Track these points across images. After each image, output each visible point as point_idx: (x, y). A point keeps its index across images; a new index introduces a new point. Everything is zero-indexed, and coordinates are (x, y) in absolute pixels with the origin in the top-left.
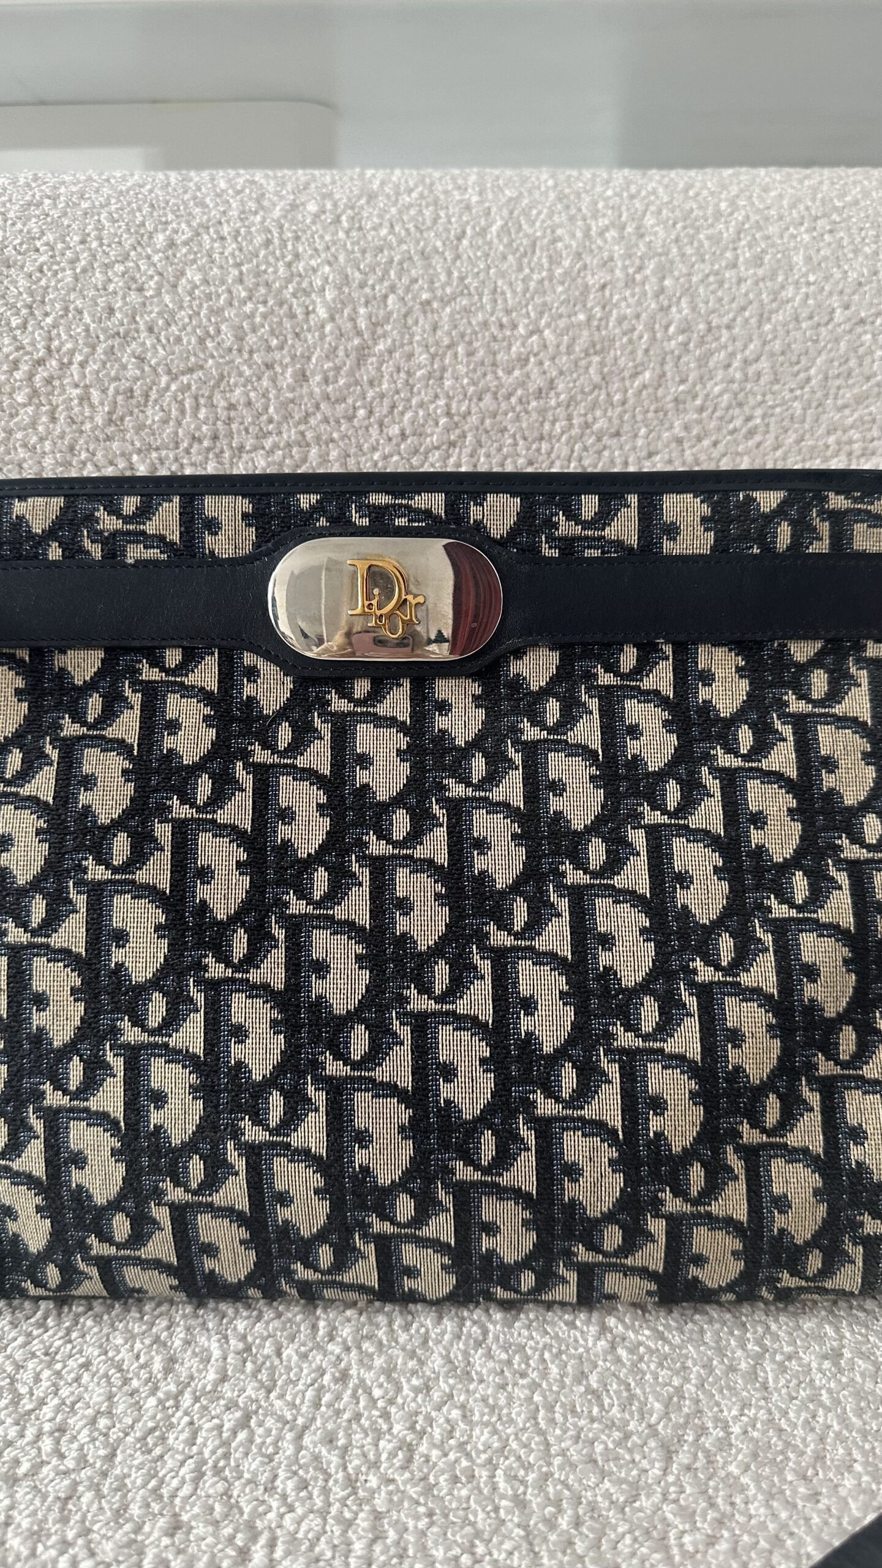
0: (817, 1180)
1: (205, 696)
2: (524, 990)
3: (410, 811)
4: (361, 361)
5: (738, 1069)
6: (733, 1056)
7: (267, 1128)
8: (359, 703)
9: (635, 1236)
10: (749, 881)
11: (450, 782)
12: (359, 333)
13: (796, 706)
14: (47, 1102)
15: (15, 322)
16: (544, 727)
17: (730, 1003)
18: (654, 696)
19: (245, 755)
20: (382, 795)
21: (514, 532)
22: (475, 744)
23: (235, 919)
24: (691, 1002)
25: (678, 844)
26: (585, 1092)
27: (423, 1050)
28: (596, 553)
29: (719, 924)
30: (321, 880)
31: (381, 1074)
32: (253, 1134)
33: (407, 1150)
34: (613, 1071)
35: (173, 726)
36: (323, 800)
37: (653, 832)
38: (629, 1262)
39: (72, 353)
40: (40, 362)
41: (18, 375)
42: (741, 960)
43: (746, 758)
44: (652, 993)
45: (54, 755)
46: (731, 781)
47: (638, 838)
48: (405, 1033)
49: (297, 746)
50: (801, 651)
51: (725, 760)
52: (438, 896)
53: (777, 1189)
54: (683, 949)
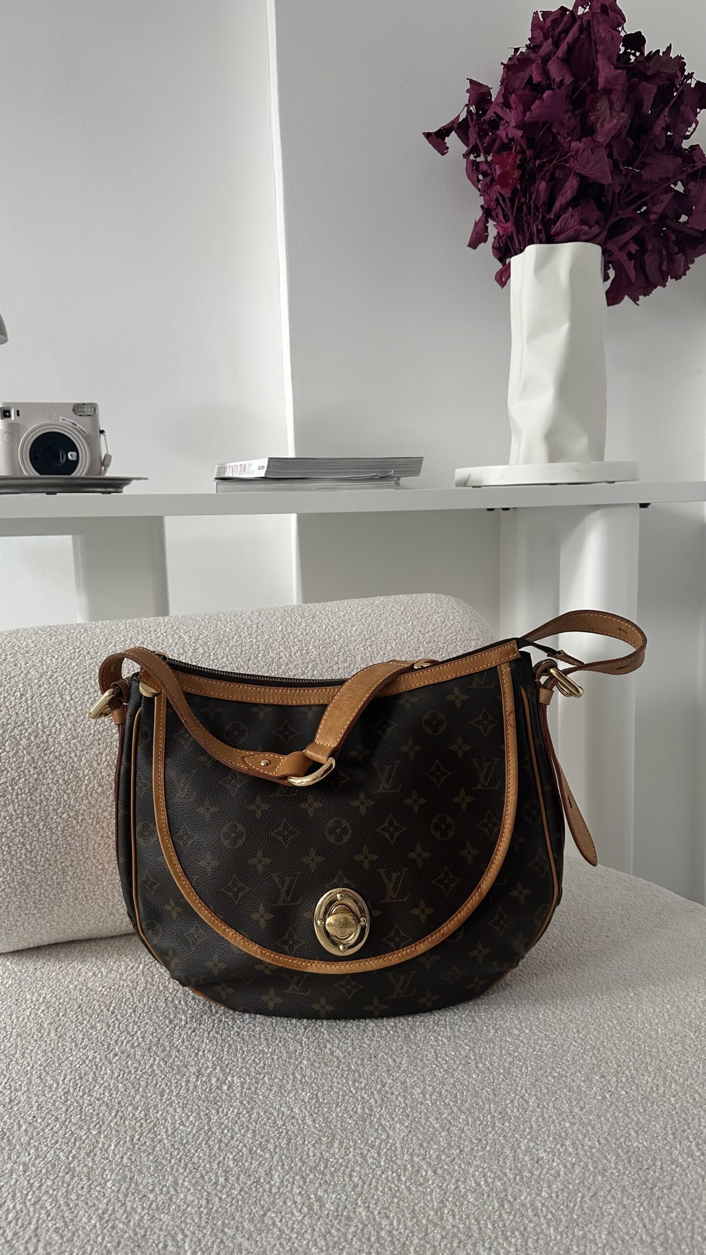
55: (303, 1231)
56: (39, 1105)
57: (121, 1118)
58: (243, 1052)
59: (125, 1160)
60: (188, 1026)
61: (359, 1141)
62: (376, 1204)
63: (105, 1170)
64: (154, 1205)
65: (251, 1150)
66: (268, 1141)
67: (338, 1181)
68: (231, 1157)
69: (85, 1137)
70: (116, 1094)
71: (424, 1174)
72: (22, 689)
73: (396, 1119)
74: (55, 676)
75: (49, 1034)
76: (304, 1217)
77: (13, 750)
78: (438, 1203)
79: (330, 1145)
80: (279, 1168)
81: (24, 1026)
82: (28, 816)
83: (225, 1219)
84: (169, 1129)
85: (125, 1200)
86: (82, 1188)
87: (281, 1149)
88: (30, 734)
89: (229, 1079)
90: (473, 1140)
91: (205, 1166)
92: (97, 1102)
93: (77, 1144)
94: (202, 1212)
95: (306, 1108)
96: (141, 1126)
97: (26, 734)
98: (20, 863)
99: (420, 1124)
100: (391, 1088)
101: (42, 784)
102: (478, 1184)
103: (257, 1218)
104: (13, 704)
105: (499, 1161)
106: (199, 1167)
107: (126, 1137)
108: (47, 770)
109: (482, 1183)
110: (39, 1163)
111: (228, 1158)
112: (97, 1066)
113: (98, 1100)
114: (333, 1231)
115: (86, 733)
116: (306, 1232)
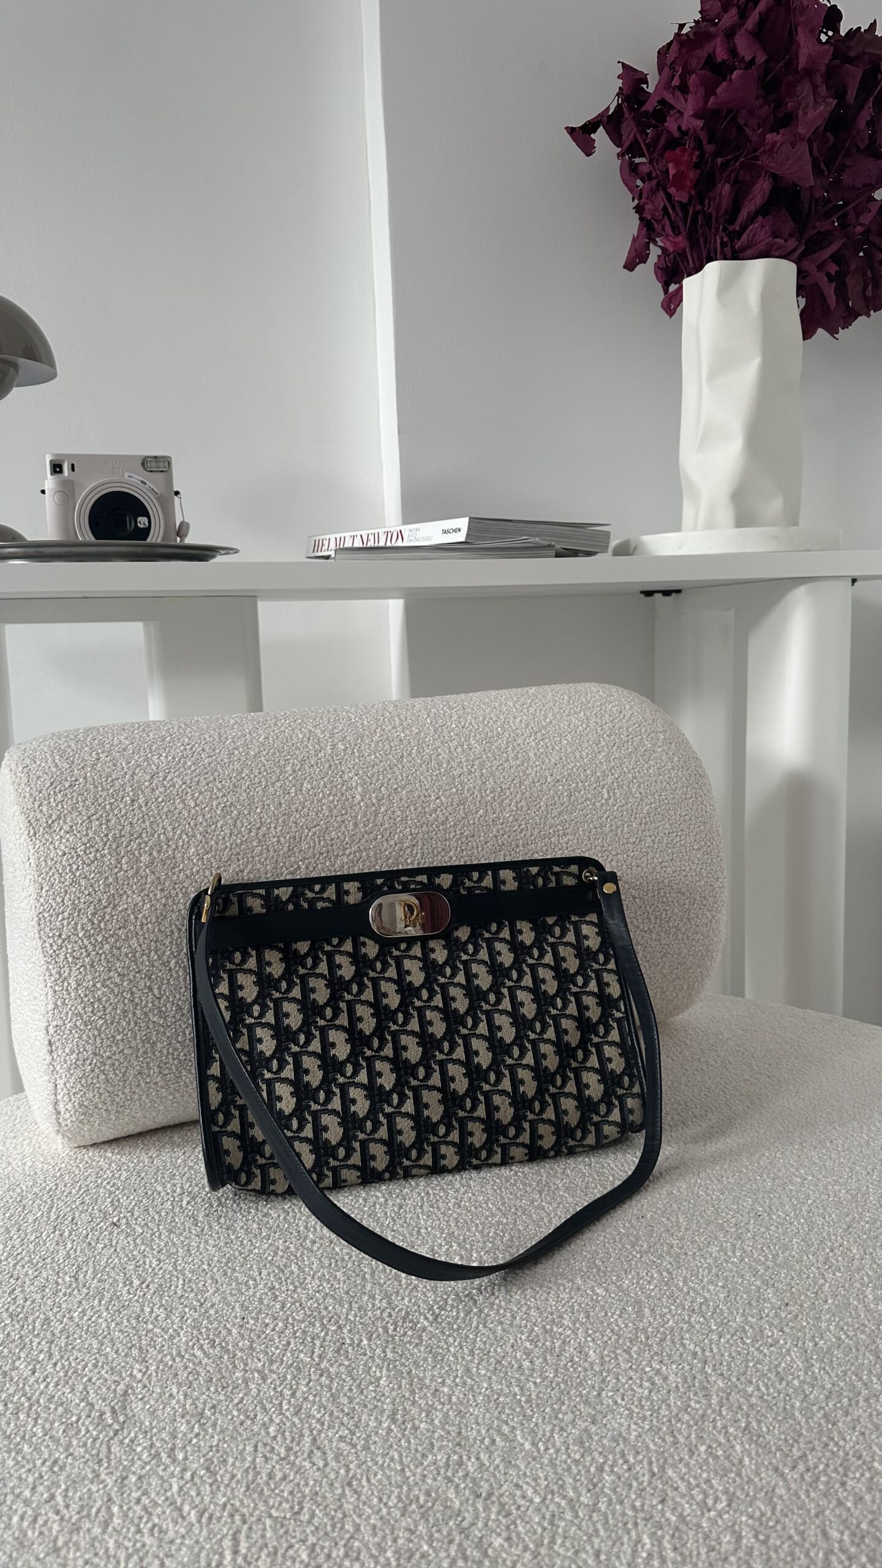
0: (575, 1103)
1: (348, 954)
2: (474, 1048)
3: (427, 989)
4: (376, 816)
5: (546, 1067)
6: (544, 1063)
7: (393, 1107)
8: (403, 951)
9: (520, 1130)
10: (543, 1002)
11: (440, 978)
12: (373, 805)
13: (551, 940)
14: (312, 1109)
15: (246, 812)
16: (468, 955)
17: (541, 1045)
18: (503, 940)
19: (367, 975)
20: (417, 984)
21: (451, 886)
22: (446, 963)
23: (373, 1034)
24: (529, 1046)
25: (518, 992)
26: (498, 1080)
27: (444, 1073)
28: (479, 892)
29: (535, 1019)
30: (400, 1017)
31: (430, 1083)
32: (388, 1110)
33: (441, 1109)
34: (507, 1072)
35: (340, 967)
36: (397, 988)
37: (509, 988)
38: (518, 1141)
39: (270, 823)
40: (259, 828)
41: (252, 834)
42: (544, 1030)
43: (537, 960)
44: (516, 1045)
45: (298, 981)
46: (533, 967)
47: (505, 991)
48: (437, 1067)
49: (384, 970)
50: (550, 920)
51: (530, 961)
52: (441, 1019)
53: (563, 1107)
54: (524, 1028)
55: (656, 1407)
56: (243, 1305)
57: (359, 1309)
58: (477, 1226)
59: (390, 1355)
60: (390, 1203)
61: (673, 1307)
62: (729, 1370)
63: (370, 1368)
64: (454, 1399)
65: (544, 1327)
66: (561, 1317)
67: (671, 1350)
68: (523, 1337)
69: (323, 1334)
70: (339, 1283)
71: (770, 1334)
72: (131, 794)
73: (706, 1280)
74: (169, 777)
75: (211, 1227)
76: (650, 1392)
77: (132, 868)
78: (803, 1363)
79: (640, 1314)
80: (591, 1344)
81: (171, 1222)
82: (156, 952)
83: (553, 1404)
84: (428, 1315)
85: (414, 1398)
86: (351, 1390)
87: (582, 1324)
88: (152, 848)
89: (475, 1255)
90: (809, 1293)
91: (496, 1351)
92: (317, 1295)
93: (318, 1343)
94: (520, 1400)
95: (589, 1277)
96: (390, 1315)
97: (147, 849)
98: (145, 1013)
99: (737, 1282)
100: (682, 1248)
101: (173, 911)
102: (839, 1339)
103: (592, 1399)
104: (123, 811)
105: (851, 1313)
106: (489, 1352)
107: (377, 1330)
108: (177, 893)
109: (843, 1337)
110: (278, 1368)
111: (521, 1339)
112: (295, 1256)
113: (318, 1292)
114: (693, 1404)
115: (221, 847)
116: (660, 1408)
